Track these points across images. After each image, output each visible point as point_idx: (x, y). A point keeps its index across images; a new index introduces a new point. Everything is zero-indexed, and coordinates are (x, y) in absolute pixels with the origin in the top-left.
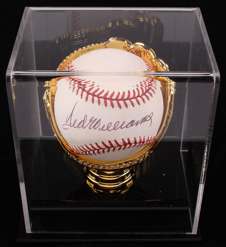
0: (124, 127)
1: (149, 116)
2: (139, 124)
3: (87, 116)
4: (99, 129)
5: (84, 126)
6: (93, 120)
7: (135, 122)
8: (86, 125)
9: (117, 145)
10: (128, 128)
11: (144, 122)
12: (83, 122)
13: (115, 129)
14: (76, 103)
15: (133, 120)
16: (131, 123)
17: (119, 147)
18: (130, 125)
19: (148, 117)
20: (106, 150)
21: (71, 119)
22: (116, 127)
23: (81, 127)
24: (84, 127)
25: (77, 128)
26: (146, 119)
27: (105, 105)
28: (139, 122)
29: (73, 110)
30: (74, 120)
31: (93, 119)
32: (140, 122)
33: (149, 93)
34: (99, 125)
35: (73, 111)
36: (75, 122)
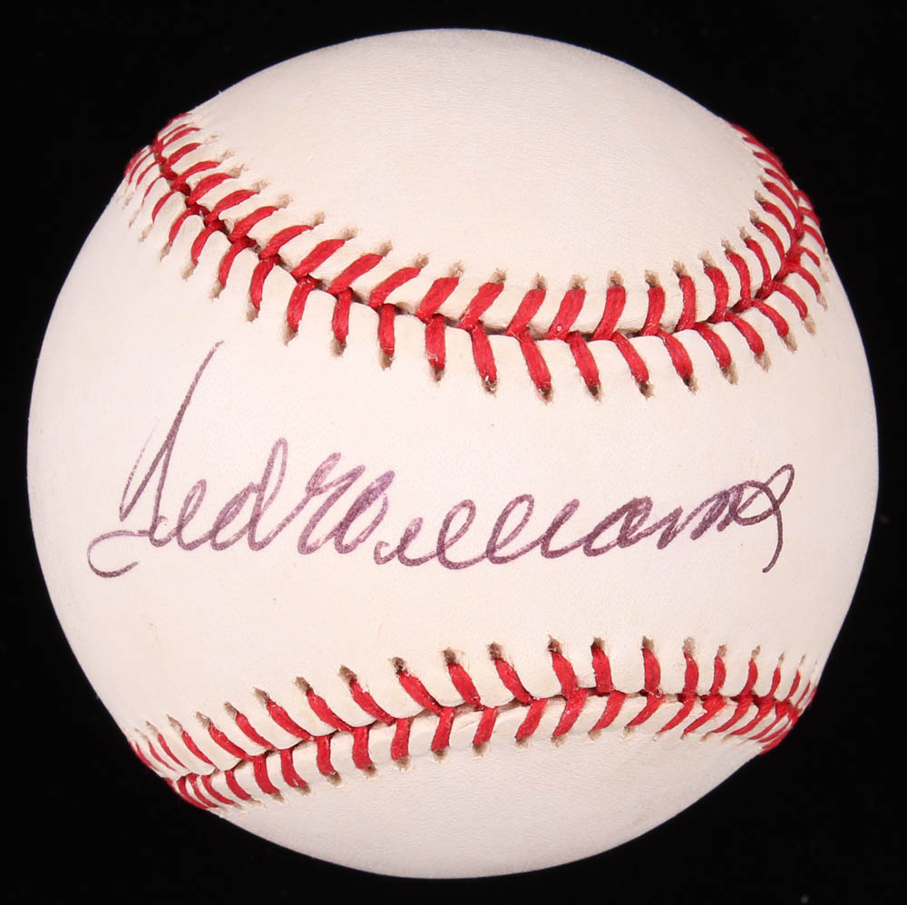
0: (569, 542)
1: (764, 488)
2: (684, 537)
3: (285, 452)
4: (376, 553)
5: (261, 533)
6: (332, 476)
7: (656, 515)
8: (280, 520)
9: (509, 696)
10: (596, 552)
11: (721, 528)
12: (253, 497)
13: (499, 554)
14: (211, 354)
15: (639, 496)
16: (622, 521)
17: (521, 713)
18: (613, 532)
19: (754, 496)
20: (424, 730)
21: (163, 479)
22: (506, 542)
23: (238, 536)
24: (258, 539)
25: (207, 545)
26: (739, 500)
27: (432, 362)
28: (682, 519)
29: (184, 407)
30: (187, 490)
31: (330, 468)
32: (690, 518)
33: (765, 313)
34: (376, 523)
35: (181, 414)
36: (194, 502)
